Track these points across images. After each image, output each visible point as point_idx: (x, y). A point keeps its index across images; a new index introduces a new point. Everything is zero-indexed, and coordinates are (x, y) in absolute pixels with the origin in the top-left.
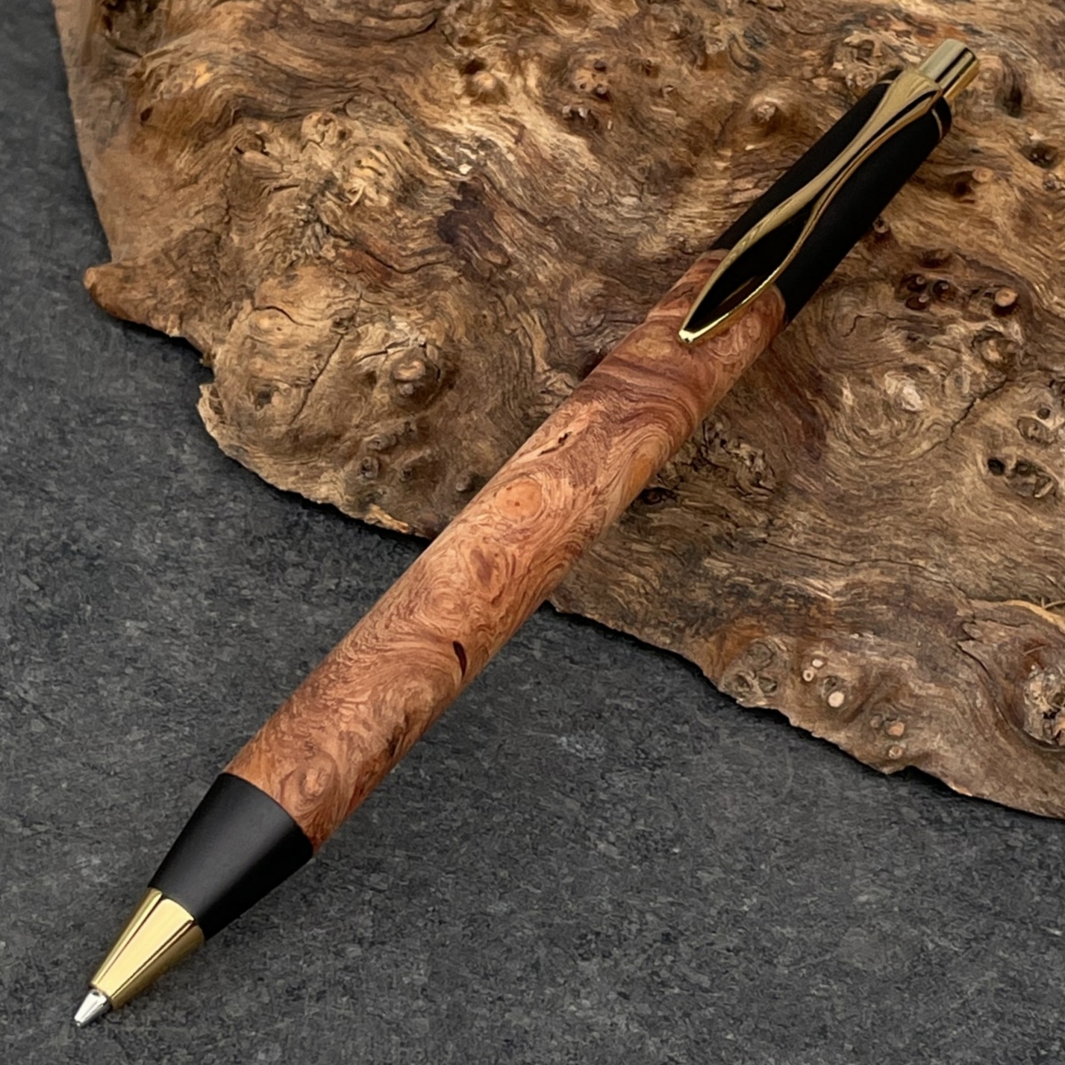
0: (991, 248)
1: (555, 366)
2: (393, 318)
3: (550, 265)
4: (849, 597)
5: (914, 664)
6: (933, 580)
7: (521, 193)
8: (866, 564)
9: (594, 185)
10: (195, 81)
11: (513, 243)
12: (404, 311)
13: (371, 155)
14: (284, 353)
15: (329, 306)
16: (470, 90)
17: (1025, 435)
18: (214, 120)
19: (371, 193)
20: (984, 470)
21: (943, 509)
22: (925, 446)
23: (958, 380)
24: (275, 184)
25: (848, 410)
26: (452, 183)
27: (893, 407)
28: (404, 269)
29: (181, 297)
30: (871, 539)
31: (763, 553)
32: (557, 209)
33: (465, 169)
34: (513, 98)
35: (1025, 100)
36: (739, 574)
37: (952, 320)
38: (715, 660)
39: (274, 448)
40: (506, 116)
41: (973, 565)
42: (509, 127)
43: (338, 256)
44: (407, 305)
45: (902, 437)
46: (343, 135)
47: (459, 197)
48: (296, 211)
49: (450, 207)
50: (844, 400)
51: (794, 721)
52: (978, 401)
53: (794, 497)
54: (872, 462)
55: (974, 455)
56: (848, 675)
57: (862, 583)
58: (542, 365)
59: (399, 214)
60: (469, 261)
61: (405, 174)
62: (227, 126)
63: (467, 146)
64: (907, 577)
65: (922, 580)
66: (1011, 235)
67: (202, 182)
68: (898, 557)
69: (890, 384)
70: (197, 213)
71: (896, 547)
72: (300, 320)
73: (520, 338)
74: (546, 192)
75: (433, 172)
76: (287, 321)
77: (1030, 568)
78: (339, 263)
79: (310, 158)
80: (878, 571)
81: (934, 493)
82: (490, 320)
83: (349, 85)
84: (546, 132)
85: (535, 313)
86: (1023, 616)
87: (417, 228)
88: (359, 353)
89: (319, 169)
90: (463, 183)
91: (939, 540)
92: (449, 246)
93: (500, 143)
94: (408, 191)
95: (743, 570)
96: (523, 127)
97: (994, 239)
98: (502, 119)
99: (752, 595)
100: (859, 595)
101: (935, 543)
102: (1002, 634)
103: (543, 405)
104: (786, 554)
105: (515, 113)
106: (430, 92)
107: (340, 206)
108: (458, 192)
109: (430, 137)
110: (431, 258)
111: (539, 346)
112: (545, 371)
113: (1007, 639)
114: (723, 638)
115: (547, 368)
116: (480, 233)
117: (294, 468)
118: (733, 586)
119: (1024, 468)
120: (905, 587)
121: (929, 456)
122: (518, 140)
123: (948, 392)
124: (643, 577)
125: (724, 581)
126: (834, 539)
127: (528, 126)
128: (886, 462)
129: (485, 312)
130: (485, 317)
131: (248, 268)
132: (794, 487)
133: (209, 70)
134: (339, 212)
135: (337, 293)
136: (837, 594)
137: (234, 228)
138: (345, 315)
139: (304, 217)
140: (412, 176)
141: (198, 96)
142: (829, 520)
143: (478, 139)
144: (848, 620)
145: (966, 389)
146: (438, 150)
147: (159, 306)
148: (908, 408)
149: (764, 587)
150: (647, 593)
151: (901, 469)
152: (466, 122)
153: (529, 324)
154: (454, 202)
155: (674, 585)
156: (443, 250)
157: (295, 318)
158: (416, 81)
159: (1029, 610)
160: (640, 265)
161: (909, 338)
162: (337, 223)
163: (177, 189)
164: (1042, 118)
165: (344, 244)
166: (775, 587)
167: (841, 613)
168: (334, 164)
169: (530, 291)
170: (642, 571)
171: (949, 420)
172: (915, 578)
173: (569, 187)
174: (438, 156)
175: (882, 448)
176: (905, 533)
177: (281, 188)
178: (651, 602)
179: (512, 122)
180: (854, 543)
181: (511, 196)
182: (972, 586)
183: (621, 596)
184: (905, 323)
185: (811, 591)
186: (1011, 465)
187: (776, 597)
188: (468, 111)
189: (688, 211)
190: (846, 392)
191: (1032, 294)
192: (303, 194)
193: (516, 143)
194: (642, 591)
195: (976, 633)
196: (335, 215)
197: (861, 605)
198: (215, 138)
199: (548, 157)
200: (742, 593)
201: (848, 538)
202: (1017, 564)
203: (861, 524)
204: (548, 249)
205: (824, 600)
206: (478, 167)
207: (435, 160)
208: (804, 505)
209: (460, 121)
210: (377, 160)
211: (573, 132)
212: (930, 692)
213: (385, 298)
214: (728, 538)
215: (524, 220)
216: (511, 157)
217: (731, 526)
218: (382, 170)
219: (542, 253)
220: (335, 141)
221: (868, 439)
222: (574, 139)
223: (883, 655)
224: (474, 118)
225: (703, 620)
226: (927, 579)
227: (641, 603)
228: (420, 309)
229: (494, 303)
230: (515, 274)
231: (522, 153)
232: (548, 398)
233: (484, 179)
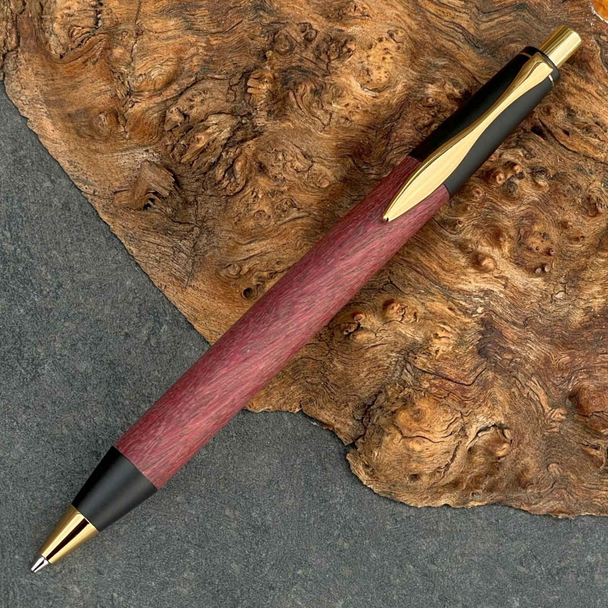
1: (554, 406)
3: (534, 348)
7: (510, 312)
9: (546, 296)
11: (514, 343)
12: (480, 410)
13: (442, 329)
14: (430, 459)
24: (372, 345)
28: (469, 383)
32: (528, 314)
33: (480, 310)
34: (499, 264)
40: (497, 275)
42: (500, 280)
44: (480, 405)
47: (482, 329)
49: (480, 337)
58: (547, 408)
60: (496, 363)
63: (477, 296)
72: (436, 440)
73: (532, 396)
74: (521, 307)
75: (467, 320)
76: (429, 443)
79: (395, 329)
82: (516, 393)
84: (519, 278)
85: (534, 379)
87: (467, 355)
90: (482, 319)
92: (486, 359)
93: (495, 290)
96: (507, 279)
103: (552, 428)
105: (501, 272)
106: (445, 265)
108: (482, 326)
109: (456, 296)
110: (479, 370)
111: (543, 398)
112: (550, 411)
115: (550, 409)
116: (497, 345)
122: (505, 286)
127: (509, 277)
129: (513, 390)
130: (514, 392)
137: (337, 361)
143: (482, 291)
146: (464, 303)
152: (473, 282)
153: (534, 386)
154: (480, 333)
156: (483, 362)
157: (433, 440)
160: (577, 332)
165: (432, 377)
169: (528, 366)
174: (465, 307)
177: (377, 345)
179: (502, 277)
181: (505, 316)
188: (473, 276)
189: (590, 292)
192: (393, 348)
193: (505, 288)
199: (522, 290)
204: (530, 339)
206: (486, 306)
207: (465, 312)
209: (470, 282)
210: (446, 331)
215: (516, 328)
216: (502, 296)
218: (450, 336)
219: (528, 342)
222: (535, 279)
224: (479, 279)
228: (486, 405)
229: (515, 382)
230: (518, 360)
231: (508, 292)
232: (554, 424)
233: (491, 313)
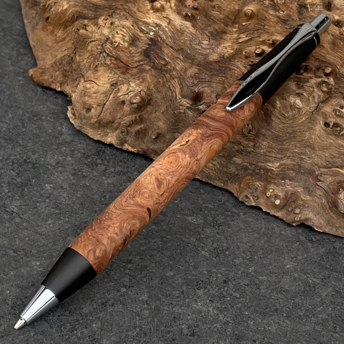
0: (323, 54)
1: (183, 97)
2: (130, 83)
3: (180, 64)
4: (280, 169)
5: (302, 190)
6: (307, 163)
7: (170, 41)
8: (286, 158)
9: (194, 37)
10: (63, 7)
11: (168, 57)
12: (133, 80)
13: (121, 30)
14: (95, 95)
15: (109, 79)
16: (153, 8)
17: (336, 114)
18: (70, 20)
19: (122, 42)
20: (323, 126)
21: (310, 139)
22: (304, 119)
23: (314, 97)
24: (90, 40)
25: (278, 108)
26: (148, 38)
27: (293, 107)
28: (133, 67)
29: (60, 78)
30: (287, 149)
31: (253, 155)
32: (182, 45)
33: (152, 33)
34: (167, 10)
35: (332, 6)
36: (245, 162)
37: (311, 78)
38: (238, 190)
39: (92, 126)
40: (165, 16)
41: (320, 157)
42: (166, 19)
43: (111, 63)
44: (134, 78)
45: (296, 116)
46: (112, 24)
47: (150, 43)
48: (97, 49)
49: (148, 46)
50: (277, 105)
51: (264, 210)
52: (320, 104)
53: (262, 137)
54: (287, 125)
55: (319, 122)
56: (281, 194)
57: (285, 164)
58: (179, 96)
59: (131, 49)
60: (154, 63)
61: (132, 36)
62: (74, 22)
63: (152, 26)
64: (299, 161)
65: (304, 162)
66: (329, 50)
67: (66, 40)
68: (296, 155)
69: (292, 99)
70: (65, 50)
71: (295, 152)
72: (99, 84)
73: (172, 88)
74: (178, 40)
75: (141, 35)
76: (95, 85)
77: (338, 158)
78: (112, 65)
79: (101, 32)
80: (290, 160)
81: (307, 134)
82: (161, 82)
83: (114, 7)
84: (178, 21)
85: (176, 80)
86: (337, 173)
87: (137, 53)
88: (119, 94)
89: (104, 35)
90: (151, 38)
91: (309, 149)
92: (148, 59)
93: (163, 25)
94: (133, 41)
95: (246, 161)
96: (170, 19)
97: (324, 51)
98: (163, 17)
99: (249, 169)
100: (284, 168)
101: (308, 150)
102: (330, 179)
103: (180, 109)
104: (260, 155)
105: (167, 15)
106: (140, 9)
107: (111, 47)
108: (150, 41)
109: (140, 23)
110: (142, 63)
111: (178, 90)
112: (180, 99)
113: (332, 181)
114: (240, 183)
115: (180, 97)
116: (157, 54)
117: (99, 133)
118: (243, 166)
119: (336, 125)
120: (299, 165)
121: (305, 122)
122: (169, 24)
123: (311, 101)
124: (214, 164)
125: (240, 165)
126: (275, 150)
127: (172, 19)
128: (291, 125)
129: (160, 80)
130: (160, 81)
131: (82, 68)
132: (262, 134)
133: (67, 3)
134: (111, 49)
135: (111, 75)
136: (277, 168)
137: (77, 55)
138: (114, 82)
139: (100, 50)
140: (135, 36)
141: (64, 12)
142: (273, 144)
143: (156, 24)
144: (281, 176)
145: (316, 101)
146: (143, 28)
147: (54, 81)
148: (298, 107)
149: (253, 166)
150: (215, 170)
151: (296, 127)
152: (152, 18)
153: (174, 83)
154: (148, 44)
155: (224, 167)
156: (146, 60)
157: (98, 84)
158: (135, 5)
159: (339, 171)
160: (210, 63)
161: (297, 84)
162: (111, 52)
163: (58, 43)
164: (338, 11)
165: (113, 59)
166: (256, 166)
167: (278, 174)
168: (109, 33)
169: (174, 73)
170: (214, 162)
171: (311, 110)
172: (302, 162)
173: (186, 38)
174: (143, 29)
175: (290, 120)
176: (298, 147)
177: (92, 41)
178: (217, 172)
179: (167, 18)
180: (281, 151)
181: (167, 42)
182: (320, 164)
183: (207, 170)
184: (296, 79)
185: (268, 167)
186: (331, 124)
187: (257, 169)
188: (152, 15)
189: (224, 45)
190: (277, 102)
191: (337, 69)
192: (99, 43)
193: (168, 25)
194: (214, 169)
195: (322, 179)
196: (110, 50)
197: (284, 171)
198: (70, 26)
199: (179, 29)
200: (246, 169)
201: (280, 149)
202: (335, 156)
203: (283, 145)
204: (180, 59)
205: (273, 170)
206: (156, 33)
207: (142, 31)
208: (266, 139)
209: (150, 18)
210: (123, 31)
211: (186, 21)
212: (308, 199)
213: (127, 76)
214: (241, 151)
215: (171, 49)
216: (167, 29)
217: (242, 147)
218: (125, 35)
219: (178, 60)
220: (109, 25)
221: (285, 117)
222: (187, 23)
223: (292, 187)
224: (154, 17)
225: (234, 178)
226: (306, 162)
227: (213, 173)
228: (139, 80)
229: (163, 77)
230: (169, 67)
231: (170, 28)
232: (181, 107)
233: (158, 37)
